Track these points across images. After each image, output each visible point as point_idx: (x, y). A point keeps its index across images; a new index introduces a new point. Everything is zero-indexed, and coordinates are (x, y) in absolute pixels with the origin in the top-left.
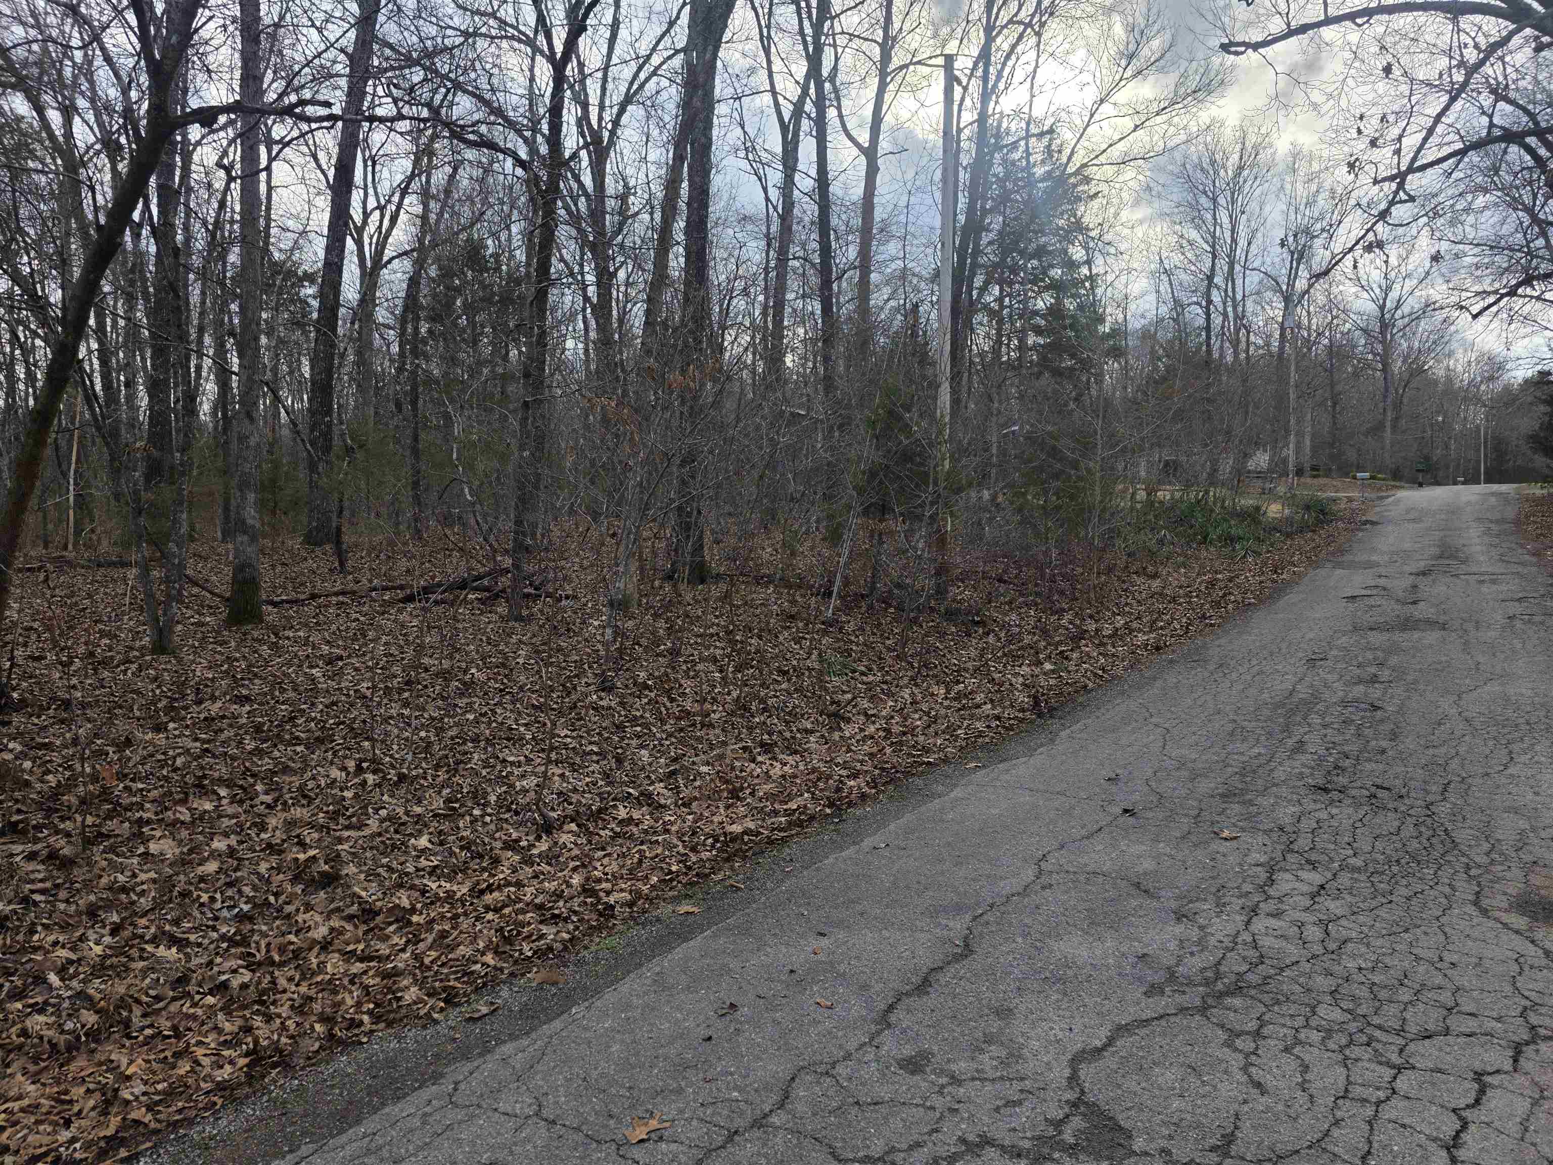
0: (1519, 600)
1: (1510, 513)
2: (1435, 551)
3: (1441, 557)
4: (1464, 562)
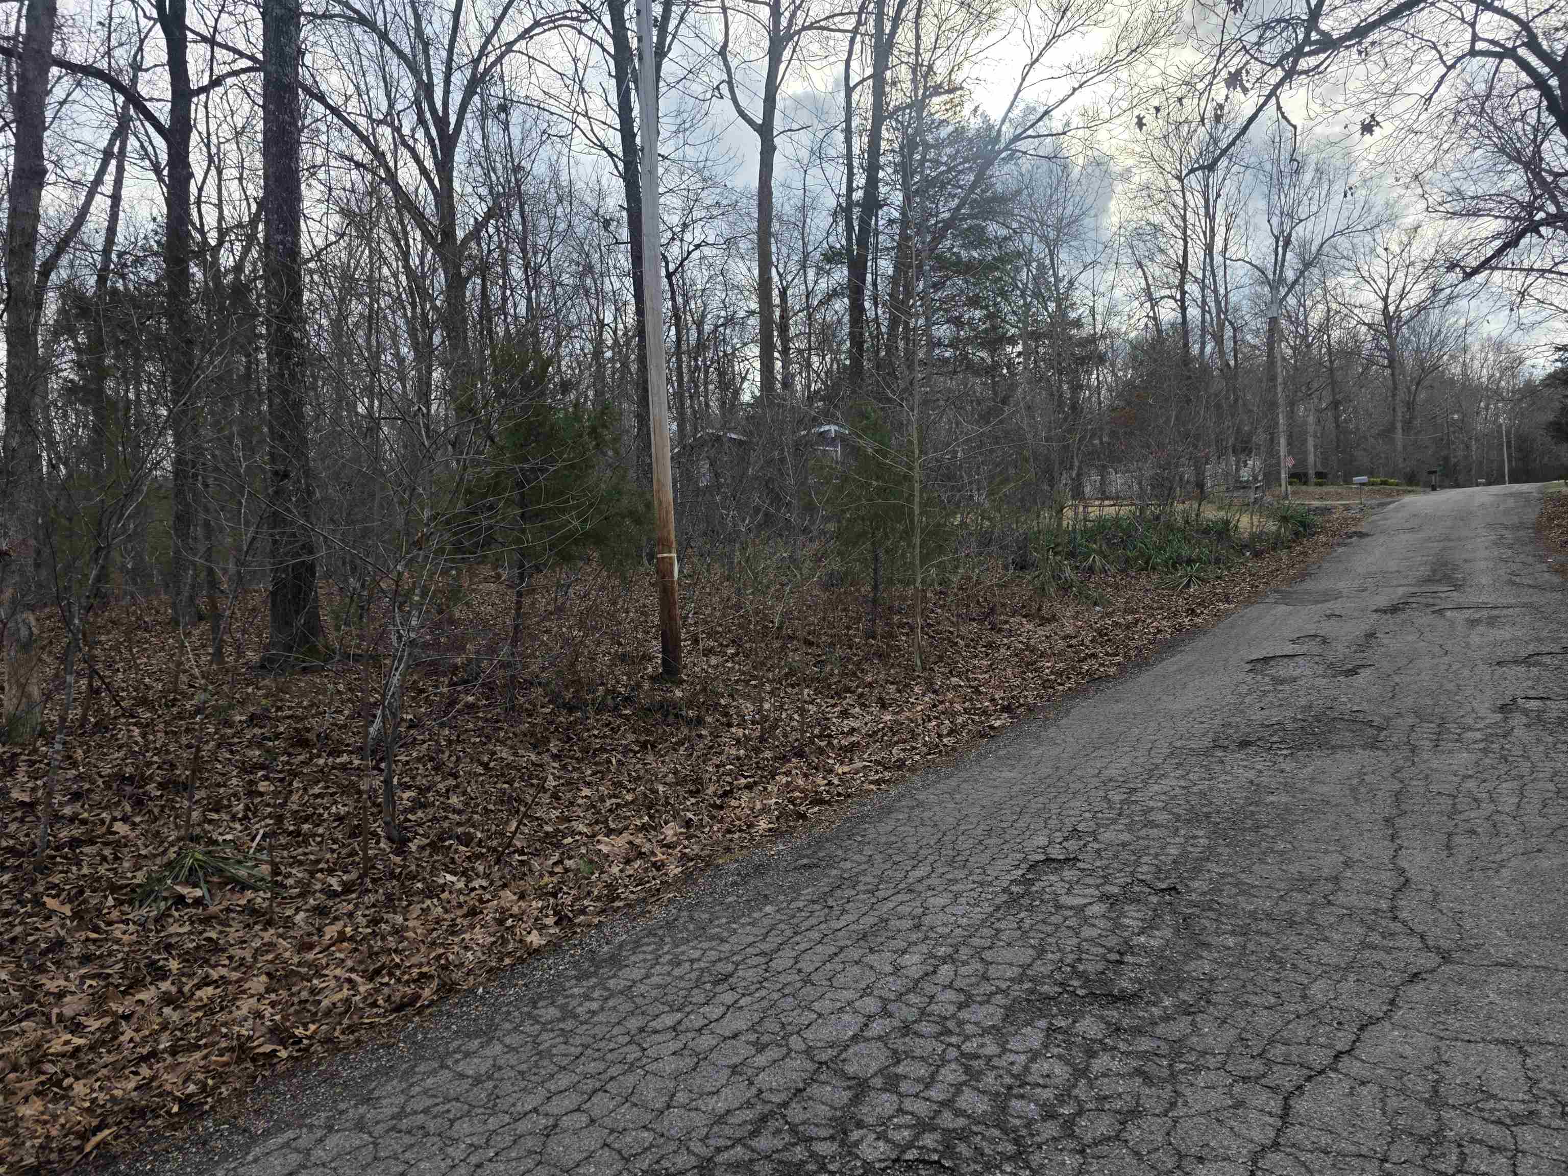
0: (1527, 661)
1: (1531, 515)
2: (1425, 571)
3: (1429, 580)
4: (1457, 587)
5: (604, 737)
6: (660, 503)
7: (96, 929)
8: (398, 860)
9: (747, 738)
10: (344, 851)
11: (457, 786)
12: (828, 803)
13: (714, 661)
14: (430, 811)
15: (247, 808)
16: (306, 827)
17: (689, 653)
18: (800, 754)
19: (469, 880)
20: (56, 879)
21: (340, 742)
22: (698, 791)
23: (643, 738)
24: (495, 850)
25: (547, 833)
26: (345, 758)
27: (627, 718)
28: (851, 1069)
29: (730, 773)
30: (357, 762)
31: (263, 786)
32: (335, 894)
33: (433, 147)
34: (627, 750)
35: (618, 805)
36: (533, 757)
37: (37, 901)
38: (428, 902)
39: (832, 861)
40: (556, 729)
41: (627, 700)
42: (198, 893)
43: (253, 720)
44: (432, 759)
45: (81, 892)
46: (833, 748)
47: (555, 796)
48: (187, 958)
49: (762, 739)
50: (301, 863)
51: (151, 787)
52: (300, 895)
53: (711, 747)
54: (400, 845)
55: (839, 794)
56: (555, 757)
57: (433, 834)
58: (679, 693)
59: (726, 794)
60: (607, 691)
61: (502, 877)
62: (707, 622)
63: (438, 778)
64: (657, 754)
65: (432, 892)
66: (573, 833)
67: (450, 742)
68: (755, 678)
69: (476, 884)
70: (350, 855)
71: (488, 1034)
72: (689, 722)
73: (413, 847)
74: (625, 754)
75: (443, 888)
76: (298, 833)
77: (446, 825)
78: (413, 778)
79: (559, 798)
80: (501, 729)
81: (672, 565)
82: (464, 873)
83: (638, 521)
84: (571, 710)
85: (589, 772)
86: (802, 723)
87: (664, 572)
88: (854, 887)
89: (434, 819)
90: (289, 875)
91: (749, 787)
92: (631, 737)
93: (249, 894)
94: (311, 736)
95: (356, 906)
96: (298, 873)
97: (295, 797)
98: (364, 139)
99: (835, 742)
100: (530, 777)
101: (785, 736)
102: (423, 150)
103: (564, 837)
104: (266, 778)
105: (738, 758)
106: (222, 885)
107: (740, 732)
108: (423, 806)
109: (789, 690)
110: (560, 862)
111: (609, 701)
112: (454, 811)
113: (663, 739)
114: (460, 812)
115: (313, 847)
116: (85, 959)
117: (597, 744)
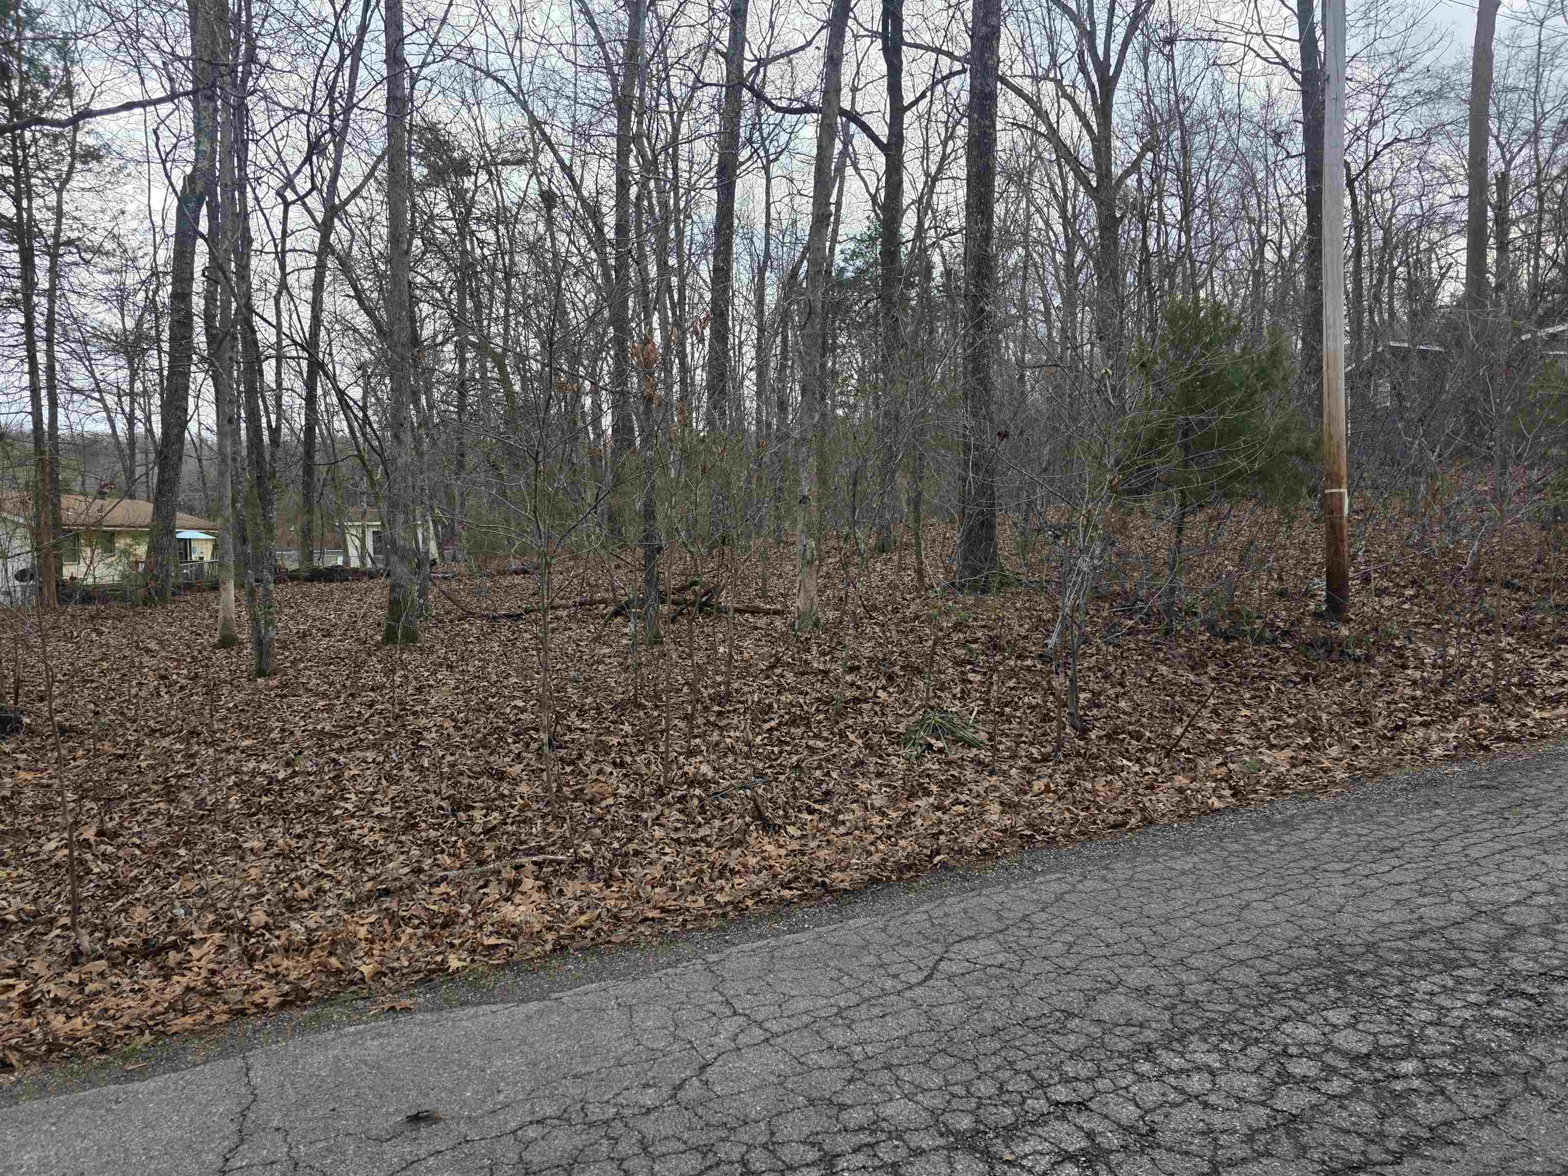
5: (1263, 666)
6: (1331, 437)
7: (880, 757)
8: (1082, 743)
9: (1426, 681)
10: (1039, 732)
11: (1124, 694)
12: (1518, 740)
13: (1387, 602)
14: (1105, 711)
15: (963, 691)
16: (1007, 710)
17: (1358, 592)
18: (1491, 700)
19: (1142, 767)
20: (851, 722)
21: (1024, 649)
22: (1365, 723)
23: (1304, 671)
24: (1163, 747)
25: (1210, 741)
26: (1029, 662)
27: (1287, 651)
28: (1509, 919)
29: (1402, 710)
30: (1039, 666)
31: (971, 676)
32: (1036, 761)
33: (1093, 93)
34: (1286, 681)
35: (1279, 726)
36: (1192, 677)
37: (842, 735)
38: (1110, 777)
39: (1514, 786)
40: (1214, 655)
41: (1285, 633)
42: (940, 744)
43: (958, 627)
44: (1100, 670)
45: (866, 733)
46: (1535, 697)
47: (1215, 712)
48: (941, 784)
49: (1443, 683)
50: (1007, 736)
51: (897, 669)
52: (1010, 757)
53: (1382, 686)
54: (1083, 733)
55: (1532, 734)
56: (1213, 679)
57: (1108, 728)
58: (1345, 632)
59: (1397, 728)
60: (1266, 625)
61: (1172, 768)
62: (1381, 561)
63: (1108, 686)
64: (1320, 687)
65: (1112, 770)
66: (1235, 743)
67: (1115, 657)
68: (1438, 621)
69: (1149, 770)
70: (1043, 735)
71: (1188, 850)
72: (1357, 660)
73: (1093, 735)
74: (1284, 683)
75: (1122, 768)
76: (1002, 714)
77: (1118, 722)
78: (1086, 683)
79: (1218, 715)
80: (1160, 650)
81: (1341, 500)
82: (1138, 761)
83: (1306, 457)
84: (1227, 639)
85: (1248, 696)
86: (1496, 673)
87: (1330, 508)
88: (1536, 808)
89: (1108, 717)
90: (1001, 743)
91: (1424, 724)
92: (1292, 669)
93: (974, 751)
94: (1003, 643)
95: (1054, 771)
96: (1007, 742)
97: (995, 688)
98: (1028, 100)
99: (1538, 692)
100: (1190, 693)
101: (1474, 680)
102: (1084, 99)
103: (1226, 745)
104: (974, 671)
105: (1414, 698)
106: (955, 742)
107: (1418, 675)
108: (1098, 706)
109: (1483, 637)
110: (1224, 764)
111: (1267, 634)
112: (1124, 713)
113: (1327, 673)
114: (1130, 715)
115: (1014, 725)
116: (879, 775)
117: (1255, 671)
